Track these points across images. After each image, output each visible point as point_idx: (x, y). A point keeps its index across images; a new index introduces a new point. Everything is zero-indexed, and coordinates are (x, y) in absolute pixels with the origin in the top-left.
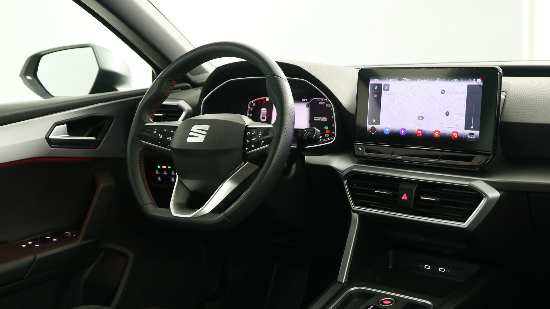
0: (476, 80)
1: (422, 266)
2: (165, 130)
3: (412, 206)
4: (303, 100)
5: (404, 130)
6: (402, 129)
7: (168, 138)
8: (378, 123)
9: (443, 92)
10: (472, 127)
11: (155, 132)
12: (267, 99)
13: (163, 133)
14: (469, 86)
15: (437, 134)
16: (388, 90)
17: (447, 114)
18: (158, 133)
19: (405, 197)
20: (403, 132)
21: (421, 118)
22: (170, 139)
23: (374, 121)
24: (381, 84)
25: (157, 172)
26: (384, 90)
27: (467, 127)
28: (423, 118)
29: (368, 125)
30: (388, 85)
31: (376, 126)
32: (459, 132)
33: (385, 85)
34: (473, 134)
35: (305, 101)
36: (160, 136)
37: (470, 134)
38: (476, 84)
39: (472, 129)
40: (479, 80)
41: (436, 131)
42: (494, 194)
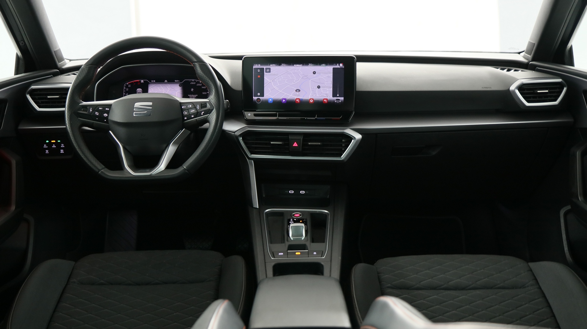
0: (339, 65)
1: (287, 192)
2: (100, 108)
3: (301, 150)
4: (176, 81)
5: (285, 99)
6: (283, 99)
7: (104, 115)
8: (262, 95)
9: (314, 73)
10: (338, 95)
11: (91, 110)
12: (142, 81)
13: (98, 111)
14: (334, 69)
15: (311, 101)
16: (270, 72)
17: (319, 87)
18: (94, 110)
19: (295, 145)
20: (284, 101)
21: (298, 91)
22: (107, 115)
23: (259, 94)
24: (264, 68)
25: (45, 146)
26: (266, 72)
27: (334, 95)
28: (299, 91)
29: (254, 97)
30: (270, 69)
31: (260, 98)
32: (328, 99)
33: (266, 69)
34: (339, 100)
35: (178, 82)
36: (97, 113)
37: (337, 99)
38: (339, 67)
39: (338, 97)
40: (341, 65)
41: (310, 99)
42: (358, 136)
